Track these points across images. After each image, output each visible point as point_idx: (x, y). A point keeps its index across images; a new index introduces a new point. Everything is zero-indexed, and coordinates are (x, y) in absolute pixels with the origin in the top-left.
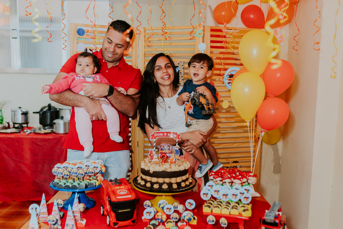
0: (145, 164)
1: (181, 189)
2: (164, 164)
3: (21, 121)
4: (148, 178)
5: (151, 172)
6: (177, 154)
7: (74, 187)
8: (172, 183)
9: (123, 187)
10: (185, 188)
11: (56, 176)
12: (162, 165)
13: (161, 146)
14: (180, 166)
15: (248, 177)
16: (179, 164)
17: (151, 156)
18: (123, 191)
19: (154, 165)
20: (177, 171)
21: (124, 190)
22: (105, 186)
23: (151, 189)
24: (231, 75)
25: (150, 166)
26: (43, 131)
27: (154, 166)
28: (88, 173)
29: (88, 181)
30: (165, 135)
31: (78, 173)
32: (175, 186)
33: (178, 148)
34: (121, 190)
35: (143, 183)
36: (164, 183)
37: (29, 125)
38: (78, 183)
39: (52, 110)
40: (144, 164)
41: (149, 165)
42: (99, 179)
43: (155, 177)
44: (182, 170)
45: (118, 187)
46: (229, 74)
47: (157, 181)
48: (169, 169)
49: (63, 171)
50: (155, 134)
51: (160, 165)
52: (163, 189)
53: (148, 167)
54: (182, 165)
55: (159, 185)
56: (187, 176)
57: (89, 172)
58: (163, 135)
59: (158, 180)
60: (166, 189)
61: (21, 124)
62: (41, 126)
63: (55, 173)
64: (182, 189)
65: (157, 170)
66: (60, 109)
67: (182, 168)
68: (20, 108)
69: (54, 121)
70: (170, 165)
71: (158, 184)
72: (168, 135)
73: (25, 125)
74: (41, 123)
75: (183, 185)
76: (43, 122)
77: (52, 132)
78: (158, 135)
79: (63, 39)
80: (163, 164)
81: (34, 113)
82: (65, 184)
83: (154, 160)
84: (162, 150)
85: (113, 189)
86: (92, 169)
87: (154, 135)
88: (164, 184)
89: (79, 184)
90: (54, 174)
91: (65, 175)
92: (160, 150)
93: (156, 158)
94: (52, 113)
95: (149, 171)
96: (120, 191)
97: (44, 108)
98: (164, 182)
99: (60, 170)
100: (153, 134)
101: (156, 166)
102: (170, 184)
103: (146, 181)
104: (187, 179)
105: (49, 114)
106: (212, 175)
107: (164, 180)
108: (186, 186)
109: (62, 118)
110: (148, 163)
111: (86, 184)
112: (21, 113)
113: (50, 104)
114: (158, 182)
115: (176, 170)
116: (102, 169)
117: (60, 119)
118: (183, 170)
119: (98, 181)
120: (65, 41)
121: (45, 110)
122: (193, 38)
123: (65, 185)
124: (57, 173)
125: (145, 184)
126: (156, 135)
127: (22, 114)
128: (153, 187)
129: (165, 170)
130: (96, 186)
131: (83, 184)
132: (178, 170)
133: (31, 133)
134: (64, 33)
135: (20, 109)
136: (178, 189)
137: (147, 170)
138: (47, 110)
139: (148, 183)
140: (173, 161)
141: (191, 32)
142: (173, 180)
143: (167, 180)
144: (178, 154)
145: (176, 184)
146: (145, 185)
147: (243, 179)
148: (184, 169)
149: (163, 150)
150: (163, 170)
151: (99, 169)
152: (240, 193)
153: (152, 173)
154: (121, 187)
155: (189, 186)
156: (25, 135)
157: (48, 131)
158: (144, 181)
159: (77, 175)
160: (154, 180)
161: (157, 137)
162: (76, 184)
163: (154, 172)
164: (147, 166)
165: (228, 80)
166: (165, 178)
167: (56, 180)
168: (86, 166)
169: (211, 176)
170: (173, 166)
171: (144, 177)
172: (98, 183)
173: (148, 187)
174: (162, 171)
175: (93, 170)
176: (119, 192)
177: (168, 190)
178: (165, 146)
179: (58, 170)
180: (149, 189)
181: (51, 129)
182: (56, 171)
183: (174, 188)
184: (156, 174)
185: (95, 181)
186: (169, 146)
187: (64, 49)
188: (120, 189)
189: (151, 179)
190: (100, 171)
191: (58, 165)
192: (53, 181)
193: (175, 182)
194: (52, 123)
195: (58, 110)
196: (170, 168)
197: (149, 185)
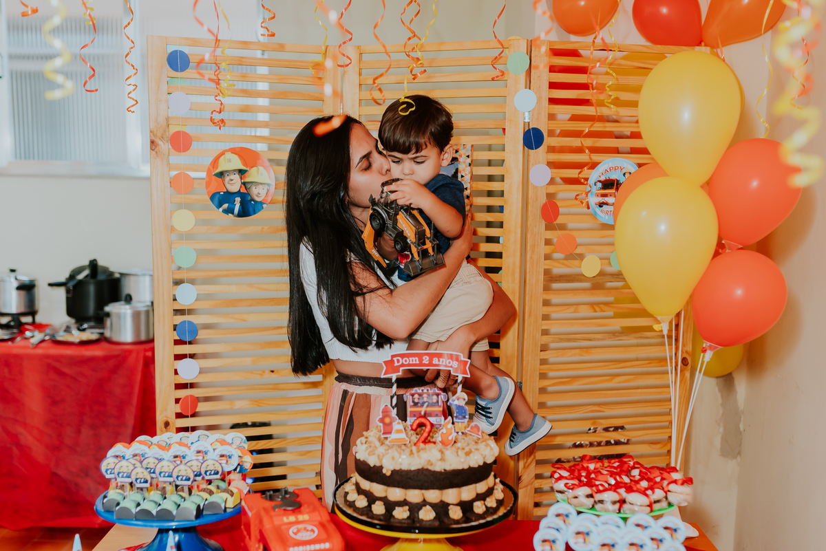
0: (367, 449)
1: (472, 521)
2: (425, 449)
3: (17, 308)
4: (378, 489)
5: (387, 471)
6: (460, 417)
7: (164, 515)
8: (448, 505)
9: (306, 517)
10: (485, 518)
11: (113, 481)
12: (418, 451)
13: (413, 395)
14: (471, 455)
15: (669, 484)
16: (467, 449)
17: (385, 424)
18: (305, 529)
19: (394, 452)
20: (463, 469)
21: (310, 527)
22: (254, 511)
23: (388, 522)
24: (606, 180)
25: (383, 456)
26: (76, 336)
27: (396, 454)
28: (203, 472)
29: (205, 495)
30: (424, 362)
31: (175, 475)
32: (456, 513)
33: (464, 399)
34: (300, 526)
35: (362, 502)
36: (424, 503)
37: (39, 319)
38: (176, 503)
39: (101, 277)
40: (365, 446)
41: (381, 450)
42: (235, 491)
43: (398, 487)
44: (476, 466)
45: (292, 518)
46: (603, 178)
47: (402, 499)
48: (439, 463)
49: (132, 467)
50: (395, 359)
51: (411, 453)
52: (422, 520)
53: (379, 456)
54: (477, 449)
55: (409, 510)
56: (490, 480)
57: (206, 472)
58: (418, 362)
59: (406, 495)
60: (430, 521)
61: (16, 317)
62: (70, 321)
63: (109, 472)
64: (475, 521)
65: (405, 467)
66: (122, 274)
67: (475, 461)
68: (13, 271)
69: (107, 309)
70: (442, 452)
71: (407, 508)
72: (434, 362)
73: (28, 319)
74: (71, 312)
75: (479, 508)
76: (75, 309)
77: (102, 339)
78: (404, 363)
79: (129, 82)
80: (422, 449)
81: (50, 285)
82: (138, 505)
83: (393, 436)
84: (416, 404)
85: (277, 521)
86: (215, 462)
87: (392, 361)
88: (424, 508)
89: (179, 505)
90: (108, 476)
91: (137, 479)
92: (411, 407)
93: (399, 431)
94: (99, 285)
95: (381, 467)
96: (299, 531)
97: (79, 270)
98: (424, 500)
99: (125, 466)
100: (390, 359)
101: (400, 454)
102: (441, 508)
103: (372, 499)
104: (490, 492)
105: (92, 289)
106: (561, 478)
107: (423, 494)
108: (490, 511)
109: (129, 299)
110: (377, 444)
111: (199, 506)
112: (15, 284)
113: (95, 260)
114: (405, 500)
115: (460, 467)
116: (243, 460)
117: (122, 302)
118: (479, 466)
119: (232, 494)
120: (132, 88)
121: (81, 277)
122: (503, 75)
123: (139, 508)
124: (116, 473)
125: (369, 506)
126: (398, 361)
127: (20, 288)
128: (394, 516)
129: (425, 468)
130: (228, 510)
131: (190, 505)
132: (466, 467)
133: (43, 341)
134: (129, 63)
135: (13, 275)
136: (465, 522)
137: (375, 466)
138: (87, 276)
139: (377, 502)
140: (450, 438)
141: (497, 57)
142: (451, 496)
143: (433, 495)
144: (464, 417)
145: (459, 508)
146: (368, 510)
147: (653, 493)
148: (481, 464)
149: (418, 407)
150: (420, 467)
151: (234, 462)
152: (652, 539)
153: (388, 474)
154: (301, 518)
155: (495, 510)
156: (27, 347)
157: (91, 335)
158: (366, 497)
159: (171, 479)
160: (396, 494)
161: (401, 369)
162: (168, 505)
163: (394, 472)
164: (374, 454)
165: (597, 195)
166: (427, 488)
167: (113, 494)
168: (199, 452)
169: (560, 482)
170: (449, 453)
171: (366, 485)
172: (234, 502)
173: (376, 515)
174: (419, 470)
175: (217, 465)
176: (295, 534)
177: (437, 523)
178: (425, 395)
179: (118, 466)
180: (380, 520)
181: (99, 328)
182: (112, 466)
183: (454, 520)
184: (401, 479)
185: (225, 495)
186: (438, 395)
187: (132, 109)
188: (297, 522)
189: (386, 491)
190: (239, 465)
191: (119, 448)
192: (105, 497)
193: (455, 502)
194: (100, 312)
195: (117, 275)
196: (442, 459)
197: (378, 509)
